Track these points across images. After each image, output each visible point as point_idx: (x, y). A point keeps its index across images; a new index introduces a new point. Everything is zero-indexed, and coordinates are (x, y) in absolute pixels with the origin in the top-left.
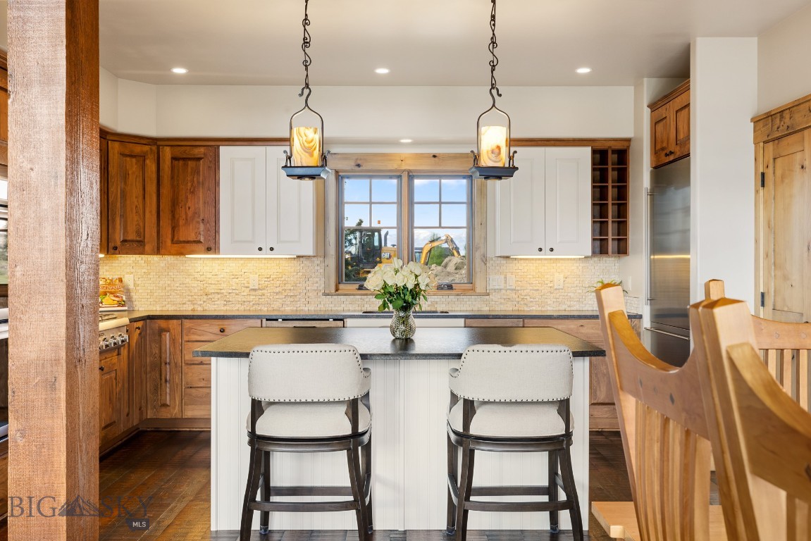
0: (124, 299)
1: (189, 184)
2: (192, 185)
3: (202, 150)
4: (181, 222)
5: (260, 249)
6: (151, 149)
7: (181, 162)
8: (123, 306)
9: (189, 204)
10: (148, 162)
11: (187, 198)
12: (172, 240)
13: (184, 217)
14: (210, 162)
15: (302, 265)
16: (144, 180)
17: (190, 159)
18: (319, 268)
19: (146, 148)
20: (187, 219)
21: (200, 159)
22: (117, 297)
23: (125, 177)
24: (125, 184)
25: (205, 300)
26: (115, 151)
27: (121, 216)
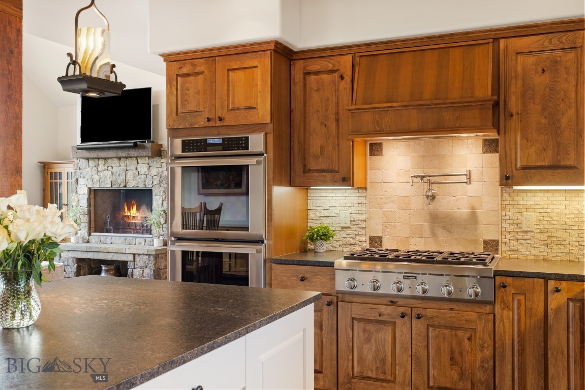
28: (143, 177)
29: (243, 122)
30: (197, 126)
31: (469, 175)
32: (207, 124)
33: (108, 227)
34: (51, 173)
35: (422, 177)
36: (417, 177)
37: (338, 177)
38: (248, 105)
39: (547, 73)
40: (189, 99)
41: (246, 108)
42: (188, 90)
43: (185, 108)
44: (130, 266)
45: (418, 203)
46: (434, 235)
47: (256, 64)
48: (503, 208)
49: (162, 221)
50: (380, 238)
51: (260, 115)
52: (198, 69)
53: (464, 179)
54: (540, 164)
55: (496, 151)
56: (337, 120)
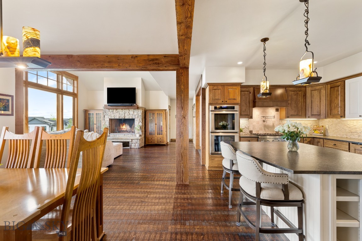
0: (323, 132)
1: (335, 95)
3: (339, 83)
4: (333, 108)
5: (360, 116)
6: (323, 86)
7: (333, 88)
8: (322, 134)
9: (335, 102)
10: (322, 90)
11: (335, 100)
12: (330, 114)
13: (334, 106)
14: (342, 86)
16: (320, 96)
17: (336, 87)
21: (339, 86)
23: (312, 96)
24: (313, 98)
26: (309, 90)
27: (311, 108)
28: (131, 115)
29: (232, 102)
30: (218, 103)
31: (274, 116)
32: (222, 102)
33: (116, 131)
34: (89, 114)
35: (263, 117)
37: (249, 116)
38: (234, 98)
39: (296, 96)
40: (216, 95)
42: (216, 93)
43: (215, 98)
44: (130, 143)
45: (261, 122)
46: (265, 130)
47: (236, 88)
48: (280, 124)
49: (139, 129)
50: (252, 131)
51: (237, 101)
52: (219, 88)
53: (273, 117)
54: (295, 114)
55: (278, 111)
56: (249, 103)
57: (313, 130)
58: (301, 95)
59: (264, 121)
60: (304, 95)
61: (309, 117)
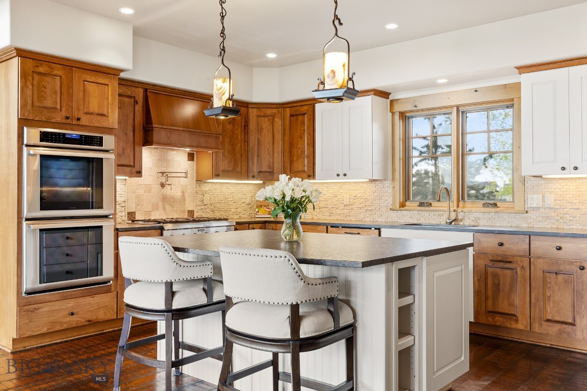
1: (299, 132)
2: (301, 132)
3: (306, 108)
4: (295, 159)
5: (338, 175)
6: (278, 111)
7: (295, 117)
8: (270, 214)
9: (299, 146)
10: (276, 119)
11: (298, 141)
12: (290, 171)
13: (296, 155)
14: (310, 115)
15: (377, 187)
16: (273, 132)
17: (299, 115)
18: (388, 189)
19: (275, 111)
20: (298, 156)
21: (305, 114)
22: (269, 208)
23: (260, 130)
24: (261, 135)
25: (318, 212)
26: (254, 115)
27: (258, 156)
29: (97, 125)
30: (54, 121)
31: (186, 173)
32: (64, 121)
35: (163, 173)
36: (160, 173)
37: (134, 170)
38: (101, 112)
39: (231, 124)
40: (45, 96)
41: (99, 114)
42: (45, 88)
43: (41, 102)
45: (156, 189)
46: (164, 209)
47: (107, 83)
48: (196, 192)
50: (134, 213)
51: (110, 122)
52: (55, 72)
53: (183, 175)
54: (229, 170)
55: (193, 160)
56: (134, 131)
57: (257, 207)
58: (240, 124)
59: (163, 185)
60: (245, 126)
61: (253, 177)
